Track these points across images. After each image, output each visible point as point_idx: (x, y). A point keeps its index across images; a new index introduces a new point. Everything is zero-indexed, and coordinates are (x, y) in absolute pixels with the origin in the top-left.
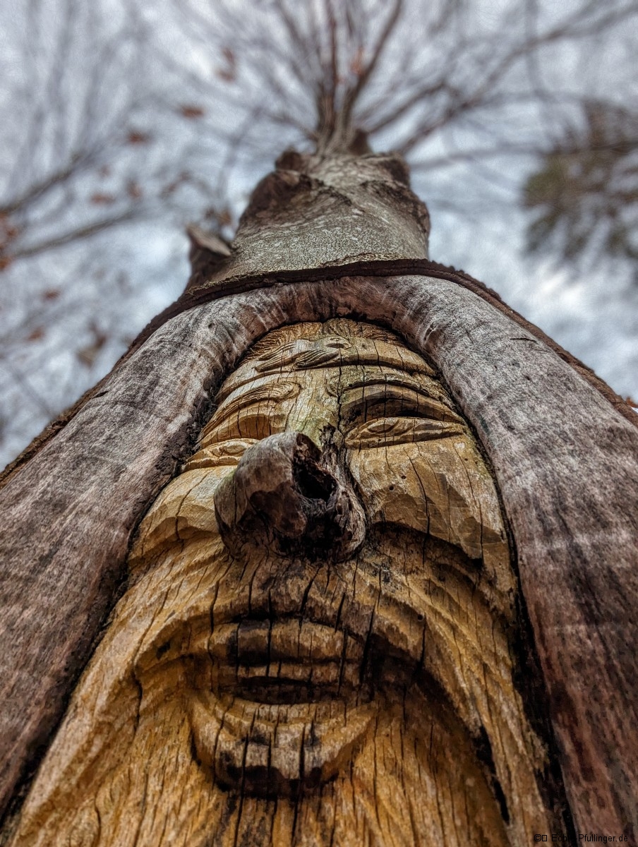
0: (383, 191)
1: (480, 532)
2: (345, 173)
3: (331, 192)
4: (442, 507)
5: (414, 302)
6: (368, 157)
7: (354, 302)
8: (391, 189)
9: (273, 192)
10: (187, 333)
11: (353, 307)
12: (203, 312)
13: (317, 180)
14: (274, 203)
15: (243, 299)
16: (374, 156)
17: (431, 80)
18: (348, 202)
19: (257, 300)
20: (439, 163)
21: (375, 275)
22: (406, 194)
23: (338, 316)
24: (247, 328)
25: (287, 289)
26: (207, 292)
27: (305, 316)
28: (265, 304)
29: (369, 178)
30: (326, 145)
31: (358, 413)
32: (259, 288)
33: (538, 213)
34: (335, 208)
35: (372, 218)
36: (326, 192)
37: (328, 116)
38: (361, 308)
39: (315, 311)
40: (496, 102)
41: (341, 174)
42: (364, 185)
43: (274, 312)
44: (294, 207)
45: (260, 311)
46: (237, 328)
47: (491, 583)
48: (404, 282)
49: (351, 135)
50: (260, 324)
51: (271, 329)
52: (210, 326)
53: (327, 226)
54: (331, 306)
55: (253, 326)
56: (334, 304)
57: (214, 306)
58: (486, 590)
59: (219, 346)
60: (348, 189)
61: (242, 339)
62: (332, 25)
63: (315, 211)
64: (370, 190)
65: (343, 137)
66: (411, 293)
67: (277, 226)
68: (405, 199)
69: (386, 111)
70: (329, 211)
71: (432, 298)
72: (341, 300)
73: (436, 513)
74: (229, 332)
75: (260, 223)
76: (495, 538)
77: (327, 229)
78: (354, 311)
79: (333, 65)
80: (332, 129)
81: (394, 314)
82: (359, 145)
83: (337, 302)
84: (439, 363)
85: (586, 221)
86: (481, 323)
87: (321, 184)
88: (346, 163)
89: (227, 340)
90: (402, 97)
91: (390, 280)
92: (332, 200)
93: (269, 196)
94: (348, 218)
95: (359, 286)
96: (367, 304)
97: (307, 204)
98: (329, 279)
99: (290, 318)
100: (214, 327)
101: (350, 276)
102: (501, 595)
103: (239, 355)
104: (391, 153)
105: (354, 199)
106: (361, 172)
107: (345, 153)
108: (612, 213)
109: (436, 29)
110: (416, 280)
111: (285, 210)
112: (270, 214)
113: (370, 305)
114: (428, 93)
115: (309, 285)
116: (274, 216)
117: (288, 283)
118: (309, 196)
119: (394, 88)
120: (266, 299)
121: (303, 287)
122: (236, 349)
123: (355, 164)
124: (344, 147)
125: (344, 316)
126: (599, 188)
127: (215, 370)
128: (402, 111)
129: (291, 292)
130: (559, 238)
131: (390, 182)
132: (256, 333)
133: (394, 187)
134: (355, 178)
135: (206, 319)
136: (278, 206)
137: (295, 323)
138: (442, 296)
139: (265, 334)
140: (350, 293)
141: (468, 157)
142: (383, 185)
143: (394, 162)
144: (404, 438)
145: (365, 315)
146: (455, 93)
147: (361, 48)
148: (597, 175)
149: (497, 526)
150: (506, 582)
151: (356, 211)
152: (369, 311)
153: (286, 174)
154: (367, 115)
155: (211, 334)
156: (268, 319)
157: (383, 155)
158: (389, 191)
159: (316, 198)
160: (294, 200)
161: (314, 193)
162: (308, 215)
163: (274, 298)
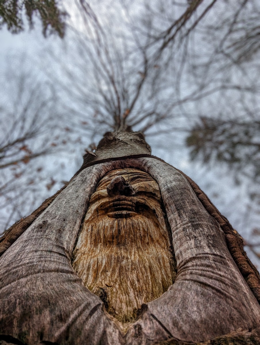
0: (136, 141)
1: (155, 190)
2: (125, 137)
3: (122, 141)
4: (148, 188)
5: (144, 162)
6: (132, 133)
7: (130, 164)
8: (139, 141)
9: (106, 142)
10: (91, 170)
11: (130, 165)
12: (93, 167)
13: (118, 139)
14: (106, 144)
15: (103, 164)
16: (133, 133)
17: (151, 111)
18: (127, 144)
19: (106, 164)
20: (155, 134)
21: (135, 158)
22: (143, 142)
23: (126, 167)
24: (104, 170)
25: (113, 162)
26: (93, 163)
27: (118, 168)
28: (108, 165)
29: (132, 138)
30: (118, 130)
31: (133, 180)
32: (106, 162)
33: (192, 148)
34: (123, 145)
35: (134, 147)
36: (120, 142)
37: (118, 121)
38: (132, 165)
39: (121, 166)
40: (171, 117)
41: (124, 137)
42: (131, 140)
43: (111, 167)
44: (112, 145)
45: (107, 166)
46: (102, 170)
47: (157, 197)
48: (141, 159)
49: (126, 127)
50: (107, 169)
51: (110, 171)
52: (96, 169)
53: (122, 149)
54: (124, 165)
55: (106, 170)
56: (125, 165)
57: (96, 165)
58: (156, 198)
59: (98, 173)
60: (126, 141)
61: (103, 172)
62: (118, 98)
63: (118, 146)
64: (133, 141)
65: (124, 127)
66: (143, 161)
67: (107, 150)
68: (143, 143)
69: (137, 119)
70: (122, 146)
71: (148, 161)
72: (127, 164)
73: (148, 189)
74: (100, 170)
75: (102, 150)
76: (157, 191)
77: (122, 150)
78: (130, 166)
79: (119, 107)
80: (119, 125)
81: (140, 165)
82: (129, 129)
83: (126, 164)
84: (150, 173)
85: (208, 151)
86: (158, 163)
87: (119, 140)
88: (125, 135)
89: (100, 172)
90: (141, 116)
91: (138, 159)
92: (122, 143)
93: (104, 143)
94: (127, 147)
95: (131, 160)
96: (133, 164)
97: (116, 145)
98: (124, 159)
99: (114, 168)
100: (97, 169)
101: (129, 158)
102: (159, 197)
103: (103, 176)
104: (139, 131)
105: (128, 143)
106: (130, 137)
107: (124, 132)
108: (217, 148)
109: (150, 98)
110: (145, 158)
111: (109, 146)
112: (105, 147)
113: (134, 164)
114: (150, 114)
115: (119, 161)
116: (106, 148)
117: (113, 161)
118: (116, 143)
119: (139, 113)
120: (108, 164)
121: (117, 161)
122: (102, 174)
123: (128, 135)
124: (124, 130)
125: (128, 167)
126: (210, 140)
127: (97, 178)
128: (142, 119)
129: (114, 162)
130: (201, 156)
131: (138, 139)
132: (106, 171)
133: (140, 140)
134: (128, 138)
135: (94, 168)
136: (107, 145)
137: (116, 169)
138: (150, 160)
139: (108, 171)
140: (129, 162)
141: (166, 132)
142: (137, 140)
143: (140, 134)
144: (142, 181)
145: (133, 167)
146: (158, 115)
147: (127, 103)
148: (209, 137)
149: (158, 189)
150: (159, 196)
151: (129, 146)
152: (134, 165)
153: (109, 137)
154: (131, 120)
155: (96, 171)
156: (109, 168)
157: (136, 132)
158: (138, 141)
159: (118, 143)
160: (111, 144)
161: (117, 142)
162: (116, 147)
163: (110, 164)
